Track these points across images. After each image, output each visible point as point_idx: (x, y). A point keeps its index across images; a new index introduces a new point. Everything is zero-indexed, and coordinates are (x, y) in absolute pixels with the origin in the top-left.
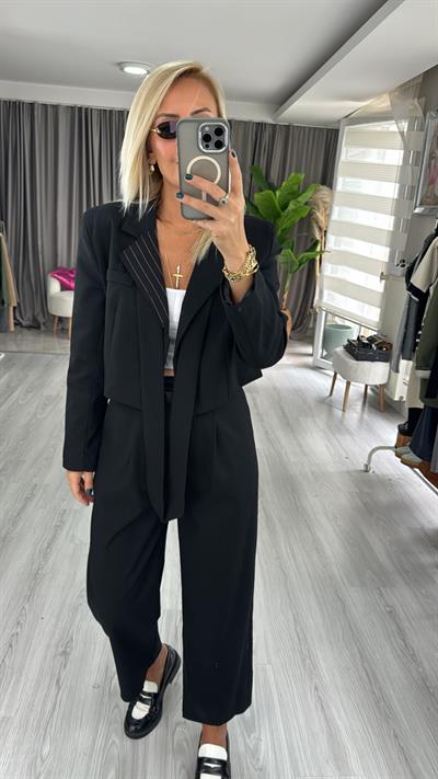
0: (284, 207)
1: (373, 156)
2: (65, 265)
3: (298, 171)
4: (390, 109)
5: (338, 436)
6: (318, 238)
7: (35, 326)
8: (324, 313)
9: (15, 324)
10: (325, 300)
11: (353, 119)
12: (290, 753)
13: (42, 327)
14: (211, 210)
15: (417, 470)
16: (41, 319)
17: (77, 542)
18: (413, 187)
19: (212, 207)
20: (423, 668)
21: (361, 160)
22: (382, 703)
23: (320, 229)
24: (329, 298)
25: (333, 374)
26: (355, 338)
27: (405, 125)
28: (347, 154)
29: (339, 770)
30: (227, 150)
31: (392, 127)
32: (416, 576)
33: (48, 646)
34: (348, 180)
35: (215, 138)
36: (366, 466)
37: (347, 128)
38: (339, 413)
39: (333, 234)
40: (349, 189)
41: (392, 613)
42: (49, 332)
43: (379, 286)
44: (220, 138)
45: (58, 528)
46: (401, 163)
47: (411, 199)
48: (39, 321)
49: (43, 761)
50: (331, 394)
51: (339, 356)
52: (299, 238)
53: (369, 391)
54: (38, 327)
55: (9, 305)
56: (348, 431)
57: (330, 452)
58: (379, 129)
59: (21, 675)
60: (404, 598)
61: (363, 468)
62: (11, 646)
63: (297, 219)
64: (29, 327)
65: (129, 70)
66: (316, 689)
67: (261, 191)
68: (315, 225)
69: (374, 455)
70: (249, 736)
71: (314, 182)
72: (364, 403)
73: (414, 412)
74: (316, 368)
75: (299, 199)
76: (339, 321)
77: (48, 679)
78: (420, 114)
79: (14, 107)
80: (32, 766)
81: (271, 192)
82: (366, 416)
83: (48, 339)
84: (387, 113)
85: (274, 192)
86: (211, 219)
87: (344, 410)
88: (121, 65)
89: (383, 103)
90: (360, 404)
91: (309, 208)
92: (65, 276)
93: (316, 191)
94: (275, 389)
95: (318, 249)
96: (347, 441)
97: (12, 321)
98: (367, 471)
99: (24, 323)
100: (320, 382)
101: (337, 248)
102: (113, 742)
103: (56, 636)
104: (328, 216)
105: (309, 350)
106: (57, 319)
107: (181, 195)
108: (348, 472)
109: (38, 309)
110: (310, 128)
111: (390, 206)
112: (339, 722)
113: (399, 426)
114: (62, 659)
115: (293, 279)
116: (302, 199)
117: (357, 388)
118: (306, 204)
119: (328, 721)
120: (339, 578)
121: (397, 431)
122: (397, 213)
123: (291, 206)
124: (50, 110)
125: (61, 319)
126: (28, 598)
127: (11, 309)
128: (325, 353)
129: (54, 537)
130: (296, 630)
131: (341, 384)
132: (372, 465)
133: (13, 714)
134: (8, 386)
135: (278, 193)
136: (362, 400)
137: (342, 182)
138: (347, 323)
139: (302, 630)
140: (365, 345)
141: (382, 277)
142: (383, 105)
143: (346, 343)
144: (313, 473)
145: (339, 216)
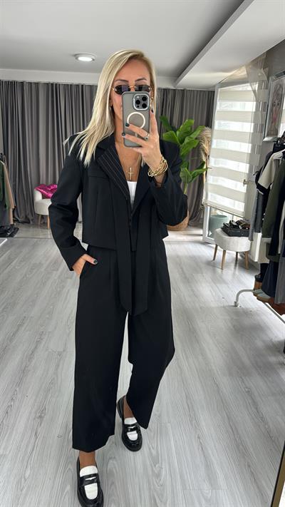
0: (182, 141)
1: (238, 106)
2: (44, 183)
3: (191, 118)
4: (246, 76)
5: (218, 285)
6: (204, 160)
7: (27, 222)
8: (209, 207)
9: (14, 221)
10: (209, 199)
11: (224, 84)
12: (181, 477)
13: (31, 222)
14: (141, 142)
15: (267, 304)
16: (30, 217)
17: (50, 350)
18: (262, 125)
19: (141, 140)
20: (269, 427)
21: (229, 109)
22: (241, 446)
23: (206, 155)
24: (212, 198)
25: (214, 246)
26: (228, 222)
27: (256, 86)
28: (220, 106)
29: (212, 485)
30: (149, 109)
31: (247, 87)
32: (266, 369)
33: (30, 413)
34: (222, 122)
35: (142, 102)
36: (236, 302)
37: (219, 90)
38: (219, 271)
39: (213, 157)
40: (222, 128)
41: (249, 392)
42: (35, 225)
43: (243, 189)
44: (145, 102)
45: (38, 342)
46: (254, 110)
47: (262, 132)
48: (30, 218)
49: (25, 480)
50: (214, 259)
51: (218, 234)
52: (192, 161)
53: (239, 257)
54: (29, 223)
55: (9, 208)
56: (225, 282)
57: (212, 294)
58: (241, 89)
59: (13, 430)
60: (258, 383)
61: (233, 304)
62: (7, 413)
63: (191, 149)
64: (23, 223)
65: (81, 59)
66: (199, 438)
67: (167, 131)
68: (202, 152)
69: (240, 295)
70: (155, 466)
71: (201, 125)
72: (236, 264)
73: (264, 266)
74: (205, 243)
75: (191, 136)
76: (219, 213)
77: (30, 432)
78: (266, 78)
79: (12, 85)
80: (19, 482)
81: (173, 132)
82: (237, 272)
83: (35, 229)
84: (245, 78)
85: (175, 132)
86: (141, 146)
87: (222, 269)
88: (76, 56)
89: (242, 73)
90: (233, 265)
91: (197, 141)
92: (45, 190)
93: (203, 131)
94: (178, 257)
95: (205, 167)
96: (223, 288)
97: (12, 218)
98: (236, 306)
99: (20, 220)
100: (207, 252)
101: (217, 166)
102: (70, 469)
103: (36, 407)
104: (210, 146)
105: (201, 232)
106: (40, 217)
107: (124, 134)
108: (224, 307)
109: (28, 211)
110: (197, 91)
111: (248, 138)
112: (213, 459)
113: (255, 276)
114: (38, 420)
115: (189, 187)
116: (194, 136)
117: (231, 255)
118: (196, 139)
119: (206, 457)
120: (215, 371)
121: (254, 279)
122: (253, 142)
123: (187, 140)
124: (33, 86)
125: (43, 216)
126: (19, 384)
127: (11, 210)
128: (210, 233)
129: (36, 348)
130: (187, 402)
131: (220, 253)
132: (239, 302)
133: (7, 453)
134: (9, 258)
135: (178, 133)
136: (234, 262)
137: (217, 124)
138: (225, 214)
139: (191, 403)
140: (234, 226)
141: (245, 183)
142: (242, 74)
143: (223, 225)
144: (201, 308)
145: (217, 146)
